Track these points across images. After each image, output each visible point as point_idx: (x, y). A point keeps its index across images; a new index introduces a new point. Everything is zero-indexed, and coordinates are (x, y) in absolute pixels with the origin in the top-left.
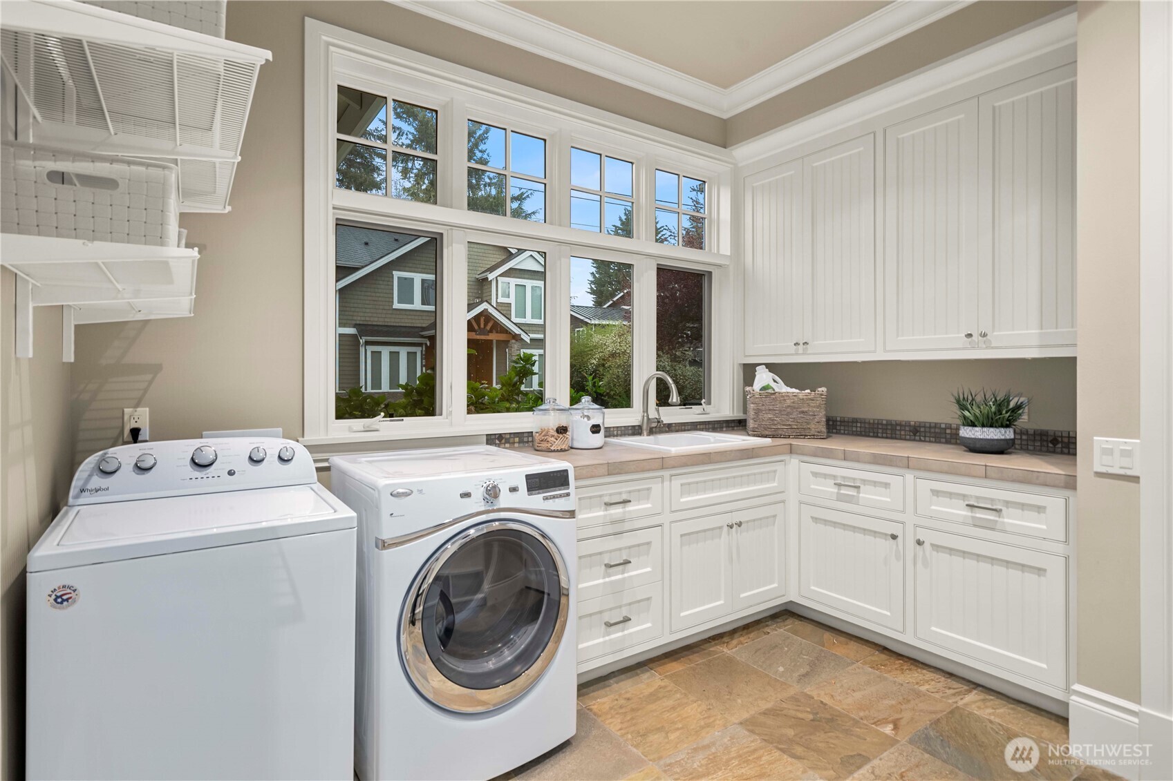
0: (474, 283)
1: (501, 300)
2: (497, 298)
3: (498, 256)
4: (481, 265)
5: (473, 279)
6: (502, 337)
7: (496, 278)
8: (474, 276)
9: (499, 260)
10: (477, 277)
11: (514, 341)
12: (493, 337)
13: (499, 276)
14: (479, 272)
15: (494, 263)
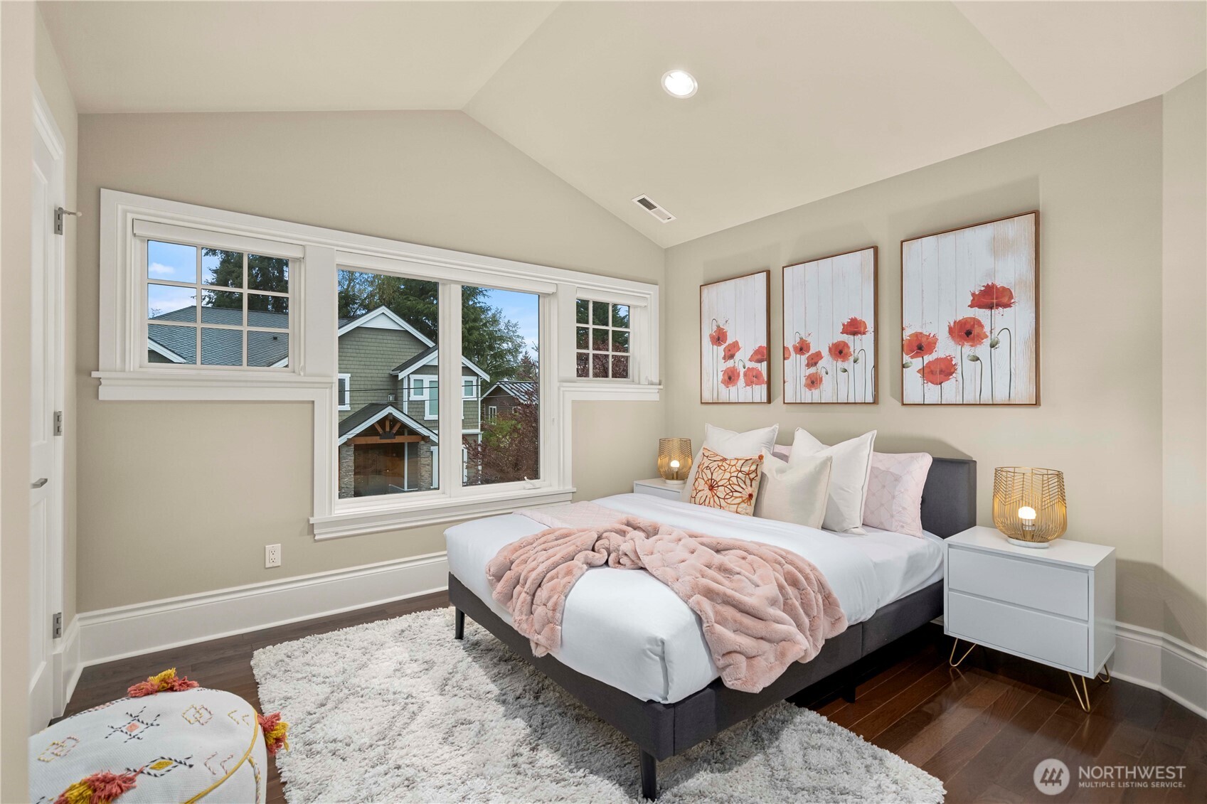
0: (388, 379)
1: (413, 398)
2: (409, 396)
3: (414, 351)
4: (396, 361)
5: (386, 375)
6: (413, 439)
7: (408, 375)
8: (388, 372)
9: (416, 354)
10: (391, 372)
11: (422, 442)
12: (404, 439)
13: (412, 373)
14: (393, 368)
15: (409, 358)
